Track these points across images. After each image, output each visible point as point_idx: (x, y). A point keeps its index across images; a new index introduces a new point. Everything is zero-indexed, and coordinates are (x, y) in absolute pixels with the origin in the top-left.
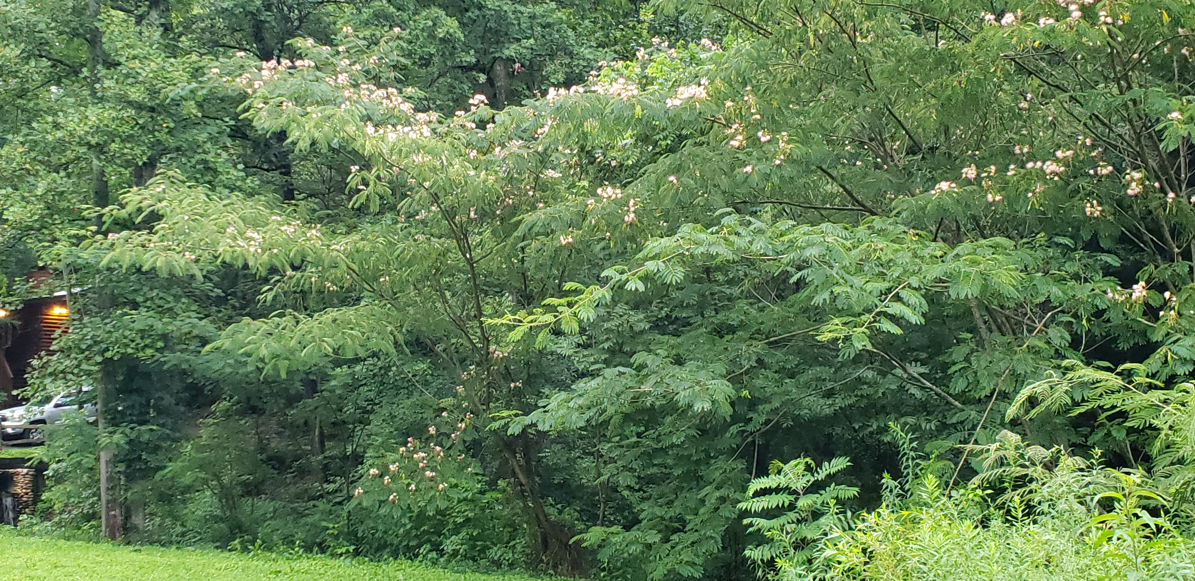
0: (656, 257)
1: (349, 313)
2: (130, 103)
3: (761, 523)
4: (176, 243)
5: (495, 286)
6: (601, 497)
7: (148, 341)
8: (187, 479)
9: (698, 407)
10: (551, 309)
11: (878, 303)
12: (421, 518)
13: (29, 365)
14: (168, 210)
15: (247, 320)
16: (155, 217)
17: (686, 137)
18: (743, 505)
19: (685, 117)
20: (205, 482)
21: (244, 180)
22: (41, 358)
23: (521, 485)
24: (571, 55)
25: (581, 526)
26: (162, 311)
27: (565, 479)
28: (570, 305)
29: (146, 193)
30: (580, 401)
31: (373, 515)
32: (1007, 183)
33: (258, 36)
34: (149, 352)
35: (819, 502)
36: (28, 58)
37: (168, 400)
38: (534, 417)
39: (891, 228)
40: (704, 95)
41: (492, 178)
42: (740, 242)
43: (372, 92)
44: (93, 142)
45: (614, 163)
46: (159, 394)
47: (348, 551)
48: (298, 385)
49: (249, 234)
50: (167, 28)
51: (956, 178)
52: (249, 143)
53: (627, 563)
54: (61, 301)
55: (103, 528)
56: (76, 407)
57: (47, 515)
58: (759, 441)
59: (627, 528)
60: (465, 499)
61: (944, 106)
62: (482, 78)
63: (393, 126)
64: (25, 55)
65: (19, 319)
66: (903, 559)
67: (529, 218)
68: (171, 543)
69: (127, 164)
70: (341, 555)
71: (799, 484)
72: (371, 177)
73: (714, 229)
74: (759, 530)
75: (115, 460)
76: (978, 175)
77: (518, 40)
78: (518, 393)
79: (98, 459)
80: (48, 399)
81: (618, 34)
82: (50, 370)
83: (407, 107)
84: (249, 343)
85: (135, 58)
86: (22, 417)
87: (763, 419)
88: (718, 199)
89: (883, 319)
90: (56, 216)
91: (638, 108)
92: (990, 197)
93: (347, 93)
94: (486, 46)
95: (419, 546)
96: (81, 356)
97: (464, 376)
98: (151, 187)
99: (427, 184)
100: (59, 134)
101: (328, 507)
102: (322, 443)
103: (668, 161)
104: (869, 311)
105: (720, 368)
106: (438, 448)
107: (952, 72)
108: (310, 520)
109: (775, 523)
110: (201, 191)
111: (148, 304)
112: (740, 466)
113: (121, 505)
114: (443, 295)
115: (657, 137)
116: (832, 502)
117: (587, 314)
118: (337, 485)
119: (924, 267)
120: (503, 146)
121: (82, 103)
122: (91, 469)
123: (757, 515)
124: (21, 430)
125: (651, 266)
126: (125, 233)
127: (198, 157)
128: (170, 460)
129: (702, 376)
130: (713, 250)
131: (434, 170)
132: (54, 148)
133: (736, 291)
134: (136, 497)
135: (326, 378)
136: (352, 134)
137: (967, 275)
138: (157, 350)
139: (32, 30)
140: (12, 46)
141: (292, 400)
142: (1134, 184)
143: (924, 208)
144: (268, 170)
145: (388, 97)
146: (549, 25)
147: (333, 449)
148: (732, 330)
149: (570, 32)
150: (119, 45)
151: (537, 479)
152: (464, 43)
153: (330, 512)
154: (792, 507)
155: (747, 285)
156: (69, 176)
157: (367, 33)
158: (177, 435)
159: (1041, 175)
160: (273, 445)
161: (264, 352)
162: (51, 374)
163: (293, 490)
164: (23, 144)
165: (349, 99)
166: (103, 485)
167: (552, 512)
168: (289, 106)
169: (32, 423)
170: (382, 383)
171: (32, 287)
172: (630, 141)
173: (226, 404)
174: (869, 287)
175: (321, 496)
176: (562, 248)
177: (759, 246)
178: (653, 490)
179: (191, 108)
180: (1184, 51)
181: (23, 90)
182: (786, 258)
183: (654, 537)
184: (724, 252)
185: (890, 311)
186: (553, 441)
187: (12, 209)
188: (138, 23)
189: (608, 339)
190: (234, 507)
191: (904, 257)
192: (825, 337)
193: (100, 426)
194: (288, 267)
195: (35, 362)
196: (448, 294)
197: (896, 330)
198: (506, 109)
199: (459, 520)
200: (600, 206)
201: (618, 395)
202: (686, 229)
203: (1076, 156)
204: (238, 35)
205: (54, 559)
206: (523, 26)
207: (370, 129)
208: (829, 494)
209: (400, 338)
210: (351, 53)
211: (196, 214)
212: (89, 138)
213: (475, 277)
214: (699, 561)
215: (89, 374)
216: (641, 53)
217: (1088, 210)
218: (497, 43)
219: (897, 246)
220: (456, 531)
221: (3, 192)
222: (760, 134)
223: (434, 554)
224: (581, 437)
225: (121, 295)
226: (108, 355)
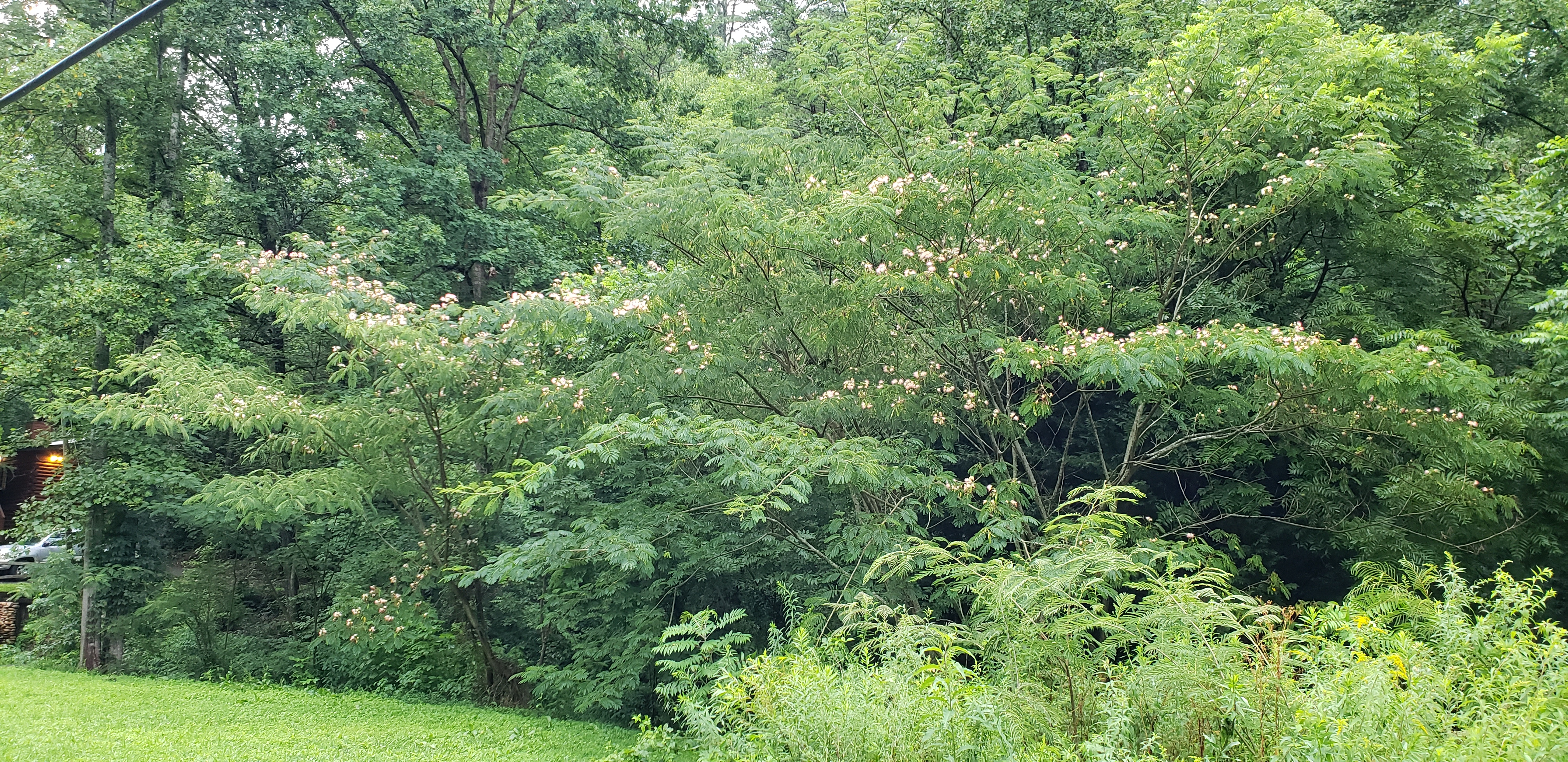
0: (597, 440)
1: (322, 474)
2: (136, 278)
3: (671, 664)
4: (166, 406)
5: (460, 455)
6: (542, 639)
7: (137, 490)
8: (165, 616)
9: (625, 566)
10: (501, 481)
11: (772, 484)
12: (380, 655)
13: (18, 508)
14: (162, 376)
15: (228, 476)
16: (150, 381)
17: (632, 340)
18: (656, 649)
19: (628, 325)
20: (184, 618)
21: (238, 352)
22: (30, 502)
23: (472, 628)
24: (540, 263)
25: (522, 663)
26: (152, 464)
27: (513, 623)
28: (518, 478)
29: (143, 359)
30: (524, 560)
31: (337, 651)
32: (877, 394)
33: (262, 226)
34: (137, 500)
35: (719, 646)
36: (40, 231)
37: (154, 543)
38: (483, 571)
39: (787, 425)
40: (646, 308)
41: (460, 364)
42: (667, 432)
43: (358, 283)
44: (97, 311)
45: (570, 357)
46: (145, 538)
47: (312, 683)
48: (276, 535)
49: (236, 400)
50: (178, 215)
51: (840, 388)
52: (248, 320)
53: (561, 695)
54: (57, 450)
55: (81, 658)
56: (64, 546)
57: (28, 645)
58: (677, 593)
59: (562, 665)
60: (422, 639)
61: (834, 331)
62: (461, 277)
63: (374, 314)
64: (36, 229)
65: (14, 465)
66: (777, 697)
67: (490, 400)
68: (148, 672)
69: (129, 332)
70: (306, 686)
71: (703, 633)
72: (351, 356)
73: (647, 419)
74: (669, 670)
75: (97, 597)
76: (856, 387)
77: (495, 248)
78: (474, 549)
79: (80, 596)
80: (35, 540)
81: (582, 250)
82: (39, 513)
83: (389, 298)
84: (228, 498)
85: (143, 239)
86: (7, 556)
87: (682, 574)
88: (653, 393)
89: (777, 498)
90: (55, 375)
91: (589, 315)
92: (863, 405)
93: (334, 283)
94: (466, 251)
95: (377, 679)
96: (70, 502)
97: (426, 532)
98: (148, 355)
99: (401, 365)
100: (64, 302)
101: (296, 643)
102: (296, 587)
103: (614, 360)
104: (765, 491)
105: (647, 533)
106: (398, 595)
107: (840, 305)
108: (277, 654)
109: (683, 664)
110: (194, 362)
111: (140, 456)
112: (659, 615)
113: (100, 637)
114: (411, 463)
115: (607, 338)
116: (728, 647)
117: (532, 486)
118: (308, 623)
119: (810, 457)
120: (472, 336)
121: (89, 275)
122: (75, 603)
123: (667, 657)
124: (8, 567)
125: (591, 448)
126: (118, 395)
127: (197, 330)
128: (151, 598)
129: (631, 539)
130: (644, 437)
131: (407, 354)
132: (59, 314)
133: (667, 468)
134: (115, 631)
135: (302, 529)
136: (335, 318)
137: (842, 465)
138: (145, 499)
139: (45, 207)
140: (24, 220)
141: (270, 547)
142: (969, 401)
143: (814, 411)
144: (262, 344)
145: (373, 288)
146: (522, 238)
147: (305, 591)
148: (662, 500)
149: (540, 245)
150: (130, 227)
151: (488, 622)
152: (446, 247)
153: (299, 648)
154: (697, 650)
155: (676, 463)
156: (70, 339)
157: (360, 232)
158: (160, 575)
159: (902, 390)
160: (251, 586)
161: (241, 505)
162: (39, 517)
163: (267, 627)
164: (28, 308)
165: (335, 288)
166: (84, 618)
167: (499, 651)
168: (282, 292)
169: (18, 560)
170: (354, 535)
171: (27, 437)
172: (585, 339)
173: (209, 548)
174: (767, 472)
175: (291, 633)
176: (518, 426)
177: (682, 434)
178: (590, 632)
179: (194, 286)
180: (1011, 301)
181: (33, 260)
182: (704, 446)
183: (581, 674)
184: (655, 439)
185: (782, 492)
186: (505, 590)
187: (11, 366)
188: (149, 209)
189: (556, 505)
190: (209, 641)
191: (795, 450)
192: (730, 511)
193: (85, 565)
194: (269, 431)
195: (24, 506)
196: (416, 461)
197: (786, 507)
198: (473, 308)
199: (415, 657)
200: (553, 393)
201: (559, 554)
202: (622, 418)
203: (929, 376)
204: (244, 225)
205: (27, 688)
206: (500, 237)
207: (352, 315)
208: (725, 641)
209: (369, 498)
210: (346, 250)
211: (188, 381)
212: (94, 307)
213: (441, 446)
214: (619, 695)
215: (77, 518)
216: (598, 269)
217: (935, 419)
218: (476, 248)
219: (790, 440)
220: (412, 667)
221: (5, 350)
222: (689, 343)
223: (390, 687)
224: (530, 587)
225: (115, 448)
226: (97, 501)
